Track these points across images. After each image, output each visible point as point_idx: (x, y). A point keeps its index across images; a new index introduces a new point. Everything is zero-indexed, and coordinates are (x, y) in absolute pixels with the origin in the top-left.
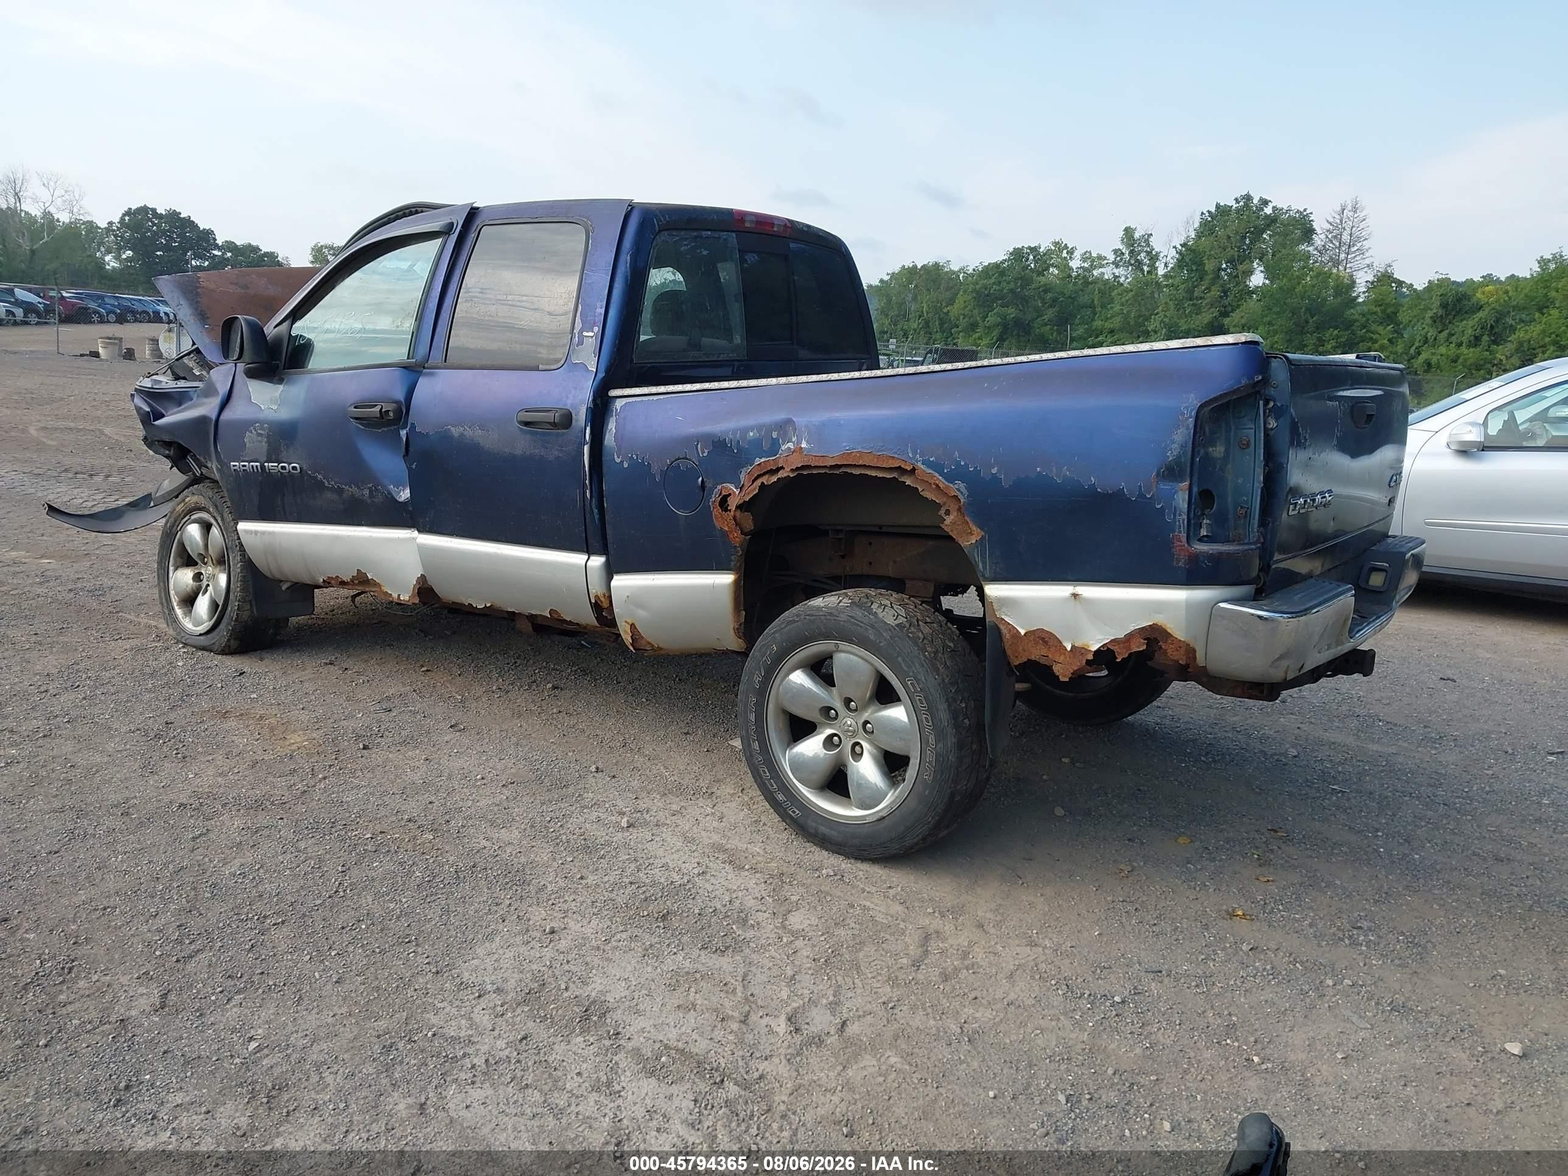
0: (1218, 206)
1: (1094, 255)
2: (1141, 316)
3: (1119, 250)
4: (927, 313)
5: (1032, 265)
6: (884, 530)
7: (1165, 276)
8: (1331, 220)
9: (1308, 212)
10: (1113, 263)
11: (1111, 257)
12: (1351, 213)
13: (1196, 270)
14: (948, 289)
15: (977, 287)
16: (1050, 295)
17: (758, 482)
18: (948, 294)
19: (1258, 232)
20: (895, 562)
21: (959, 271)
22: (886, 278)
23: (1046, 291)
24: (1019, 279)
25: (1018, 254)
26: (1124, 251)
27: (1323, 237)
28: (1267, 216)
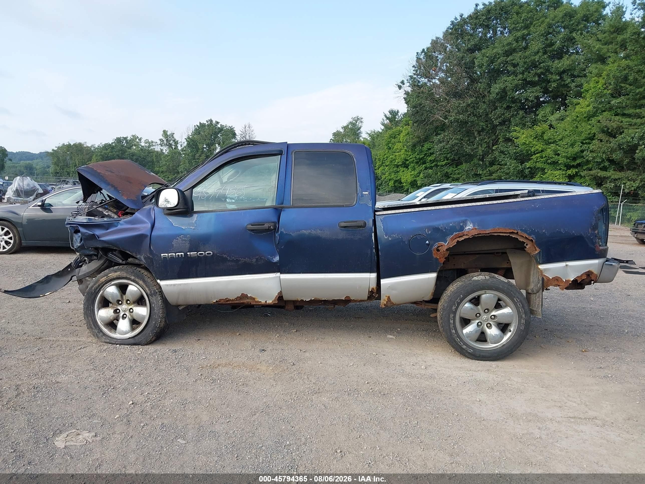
0: (200, 123)
1: (150, 141)
2: (174, 166)
3: (162, 139)
4: (78, 165)
5: (125, 145)
6: (466, 253)
7: (182, 150)
8: (242, 131)
9: (233, 127)
10: (160, 144)
11: (159, 142)
12: (248, 129)
13: (195, 148)
14: (87, 154)
15: (102, 153)
16: (135, 157)
17: (456, 240)
18: (88, 156)
19: (216, 134)
20: (464, 263)
21: (91, 147)
22: (56, 149)
23: (133, 156)
24: (120, 150)
25: (119, 140)
26: (164, 140)
27: (239, 136)
28: (219, 128)
